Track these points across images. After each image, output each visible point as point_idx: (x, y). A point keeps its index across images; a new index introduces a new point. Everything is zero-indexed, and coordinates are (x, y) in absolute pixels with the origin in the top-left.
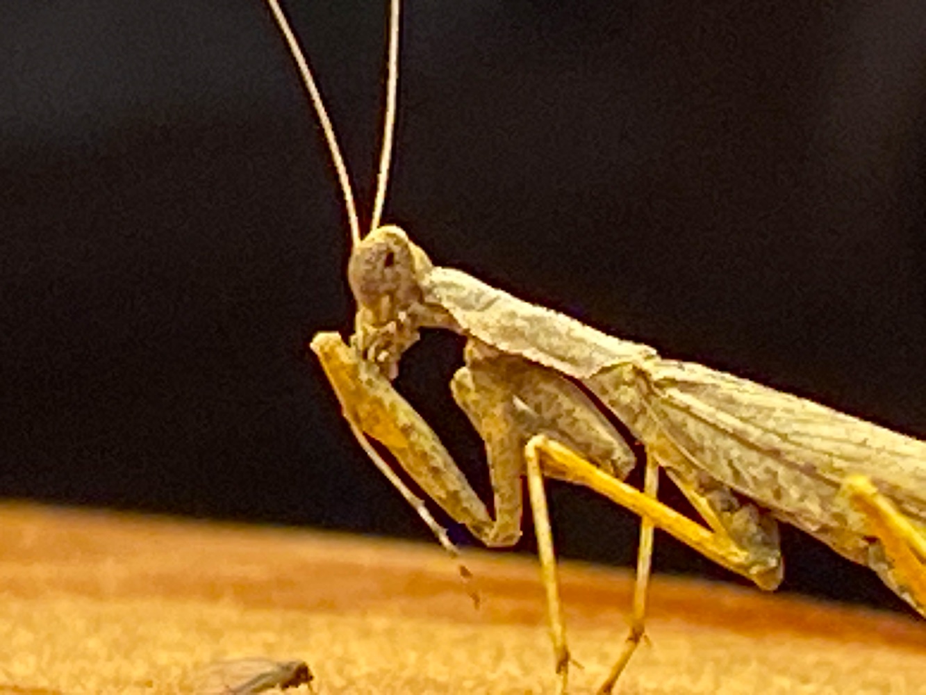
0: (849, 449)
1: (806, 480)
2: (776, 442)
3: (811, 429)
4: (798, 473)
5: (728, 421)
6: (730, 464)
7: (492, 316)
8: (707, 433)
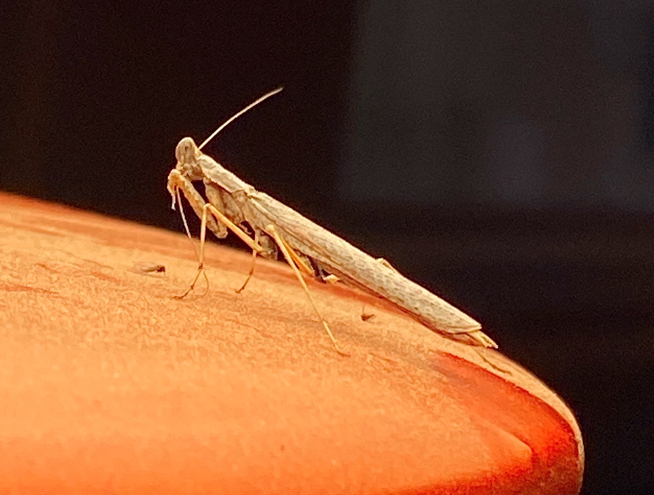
0: (294, 223)
1: (281, 230)
2: (275, 218)
3: (286, 216)
4: (279, 228)
5: (265, 210)
6: (262, 222)
7: (212, 171)
8: (258, 213)
